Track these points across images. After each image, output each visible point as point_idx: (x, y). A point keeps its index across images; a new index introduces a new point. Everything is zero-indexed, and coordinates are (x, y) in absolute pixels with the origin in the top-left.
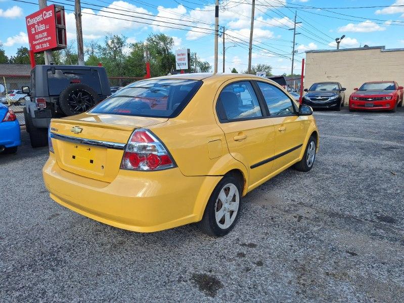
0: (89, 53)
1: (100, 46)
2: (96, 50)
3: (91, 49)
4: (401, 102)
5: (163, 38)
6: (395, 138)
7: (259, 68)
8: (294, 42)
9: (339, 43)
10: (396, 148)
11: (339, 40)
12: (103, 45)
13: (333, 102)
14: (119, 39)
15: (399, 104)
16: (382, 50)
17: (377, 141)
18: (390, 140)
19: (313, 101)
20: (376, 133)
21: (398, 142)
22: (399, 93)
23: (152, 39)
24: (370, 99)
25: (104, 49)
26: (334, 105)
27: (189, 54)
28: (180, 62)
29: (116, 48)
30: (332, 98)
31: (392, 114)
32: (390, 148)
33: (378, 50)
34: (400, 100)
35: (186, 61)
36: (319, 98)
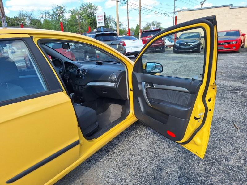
0: (44, 18)
1: (49, 13)
2: (47, 16)
3: (44, 16)
4: (244, 45)
5: (90, 6)
6: (239, 78)
7: (153, 24)
8: (174, 6)
9: (202, 4)
10: (240, 90)
11: (203, 3)
12: (51, 12)
13: (195, 47)
14: (61, 8)
15: (242, 46)
16: (231, 7)
17: (224, 82)
18: (235, 81)
19: (181, 47)
20: (224, 73)
21: (241, 82)
22: (242, 38)
23: (83, 7)
24: (221, 44)
25: (52, 15)
26: (196, 49)
27: (105, 16)
28: (99, 21)
29: (60, 14)
30: (195, 44)
31: (237, 54)
32: (234, 91)
33: (228, 7)
34: (243, 43)
35: (103, 21)
36: (185, 44)
